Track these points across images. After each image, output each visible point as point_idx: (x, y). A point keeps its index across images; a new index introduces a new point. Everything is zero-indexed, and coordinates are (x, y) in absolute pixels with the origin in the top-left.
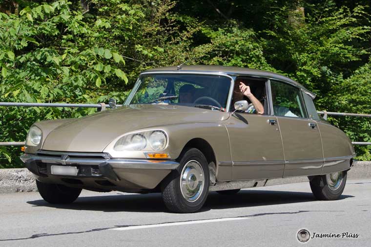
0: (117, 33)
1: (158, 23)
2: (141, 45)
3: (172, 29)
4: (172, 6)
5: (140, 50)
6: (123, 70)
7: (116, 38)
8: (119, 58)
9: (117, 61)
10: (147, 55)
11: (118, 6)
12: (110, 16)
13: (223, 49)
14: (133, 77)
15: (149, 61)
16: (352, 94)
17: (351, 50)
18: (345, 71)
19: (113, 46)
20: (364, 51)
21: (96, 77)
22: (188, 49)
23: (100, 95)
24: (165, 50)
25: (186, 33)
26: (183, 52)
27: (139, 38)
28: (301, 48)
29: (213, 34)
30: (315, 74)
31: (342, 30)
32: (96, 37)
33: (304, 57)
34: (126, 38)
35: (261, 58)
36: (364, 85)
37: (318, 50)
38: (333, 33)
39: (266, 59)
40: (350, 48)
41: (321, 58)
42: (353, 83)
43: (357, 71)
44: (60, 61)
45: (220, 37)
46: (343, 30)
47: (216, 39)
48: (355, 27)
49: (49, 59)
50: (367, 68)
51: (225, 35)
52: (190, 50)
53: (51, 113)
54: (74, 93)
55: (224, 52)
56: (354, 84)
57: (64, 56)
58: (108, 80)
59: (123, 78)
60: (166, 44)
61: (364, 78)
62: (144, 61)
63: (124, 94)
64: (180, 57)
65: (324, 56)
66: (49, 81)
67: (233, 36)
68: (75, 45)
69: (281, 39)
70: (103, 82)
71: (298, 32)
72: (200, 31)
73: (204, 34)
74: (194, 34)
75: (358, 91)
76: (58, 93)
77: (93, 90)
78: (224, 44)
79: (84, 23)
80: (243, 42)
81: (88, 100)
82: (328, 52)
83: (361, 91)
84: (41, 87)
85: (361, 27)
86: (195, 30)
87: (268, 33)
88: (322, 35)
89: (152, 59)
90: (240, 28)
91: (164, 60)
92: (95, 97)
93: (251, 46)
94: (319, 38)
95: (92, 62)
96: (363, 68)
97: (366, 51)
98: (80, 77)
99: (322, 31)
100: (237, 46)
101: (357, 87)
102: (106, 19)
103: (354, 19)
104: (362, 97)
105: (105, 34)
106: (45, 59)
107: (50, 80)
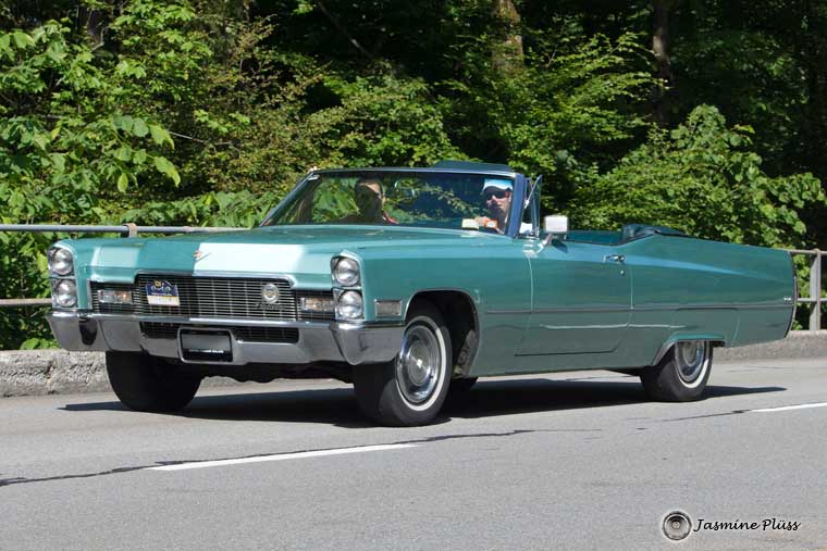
0: (158, 87)
1: (238, 67)
2: (206, 110)
3: (266, 78)
4: (265, 35)
5: (203, 120)
6: (171, 160)
7: (157, 96)
8: (161, 135)
9: (159, 141)
10: (217, 130)
11: (161, 34)
12: (144, 54)
13: (365, 118)
14: (190, 172)
15: (221, 142)
16: (615, 204)
17: (613, 119)
18: (603, 159)
19: (151, 113)
20: (637, 121)
21: (118, 173)
22: (297, 118)
23: (127, 209)
24: (251, 120)
25: (292, 86)
26: (287, 123)
27: (200, 97)
28: (517, 114)
29: (346, 89)
30: (545, 165)
31: (595, 80)
32: (117, 96)
33: (522, 132)
34: (177, 97)
35: (438, 135)
36: (640, 185)
37: (550, 119)
38: (578, 86)
39: (450, 136)
40: (611, 114)
41: (555, 134)
42: (617, 183)
43: (625, 159)
44: (48, 141)
45: (359, 95)
46: (597, 80)
47: (352, 97)
48: (621, 74)
49: (26, 138)
50: (644, 153)
51: (368, 90)
52: (301, 119)
53: (30, 243)
54: (75, 205)
55: (367, 122)
56: (619, 185)
57: (55, 133)
58: (142, 179)
59: (169, 175)
60: (253, 107)
61: (639, 173)
62: (211, 142)
63: (173, 207)
64: (282, 134)
65: (562, 130)
66: (26, 182)
67: (384, 92)
68: (77, 111)
69: (478, 98)
70: (131, 183)
71: (511, 83)
72: (321, 82)
73: (329, 87)
74: (309, 89)
75: (628, 198)
76: (44, 205)
77: (112, 198)
78: (367, 109)
79: (94, 68)
80: (404, 105)
81: (103, 218)
82: (569, 122)
83: (633, 197)
84: (10, 193)
85: (632, 75)
86: (310, 81)
87: (452, 86)
88: (557, 90)
89: (227, 137)
90: (398, 77)
91: (251, 139)
92: (117, 213)
93: (420, 111)
94: (551, 96)
95: (111, 143)
96: (636, 154)
97: (643, 120)
98: (86, 173)
99: (556, 82)
100: (393, 112)
101: (625, 190)
102: (138, 59)
103: (619, 59)
104: (636, 210)
105: (136, 90)
106: (18, 138)
107: (28, 179)
